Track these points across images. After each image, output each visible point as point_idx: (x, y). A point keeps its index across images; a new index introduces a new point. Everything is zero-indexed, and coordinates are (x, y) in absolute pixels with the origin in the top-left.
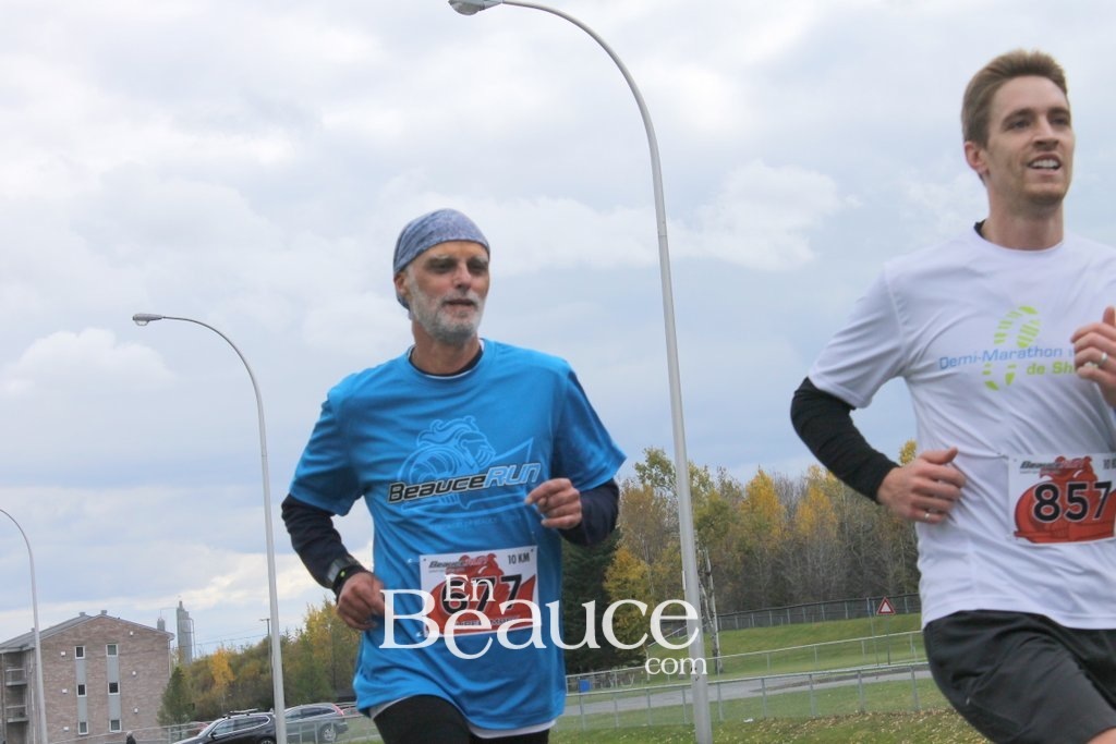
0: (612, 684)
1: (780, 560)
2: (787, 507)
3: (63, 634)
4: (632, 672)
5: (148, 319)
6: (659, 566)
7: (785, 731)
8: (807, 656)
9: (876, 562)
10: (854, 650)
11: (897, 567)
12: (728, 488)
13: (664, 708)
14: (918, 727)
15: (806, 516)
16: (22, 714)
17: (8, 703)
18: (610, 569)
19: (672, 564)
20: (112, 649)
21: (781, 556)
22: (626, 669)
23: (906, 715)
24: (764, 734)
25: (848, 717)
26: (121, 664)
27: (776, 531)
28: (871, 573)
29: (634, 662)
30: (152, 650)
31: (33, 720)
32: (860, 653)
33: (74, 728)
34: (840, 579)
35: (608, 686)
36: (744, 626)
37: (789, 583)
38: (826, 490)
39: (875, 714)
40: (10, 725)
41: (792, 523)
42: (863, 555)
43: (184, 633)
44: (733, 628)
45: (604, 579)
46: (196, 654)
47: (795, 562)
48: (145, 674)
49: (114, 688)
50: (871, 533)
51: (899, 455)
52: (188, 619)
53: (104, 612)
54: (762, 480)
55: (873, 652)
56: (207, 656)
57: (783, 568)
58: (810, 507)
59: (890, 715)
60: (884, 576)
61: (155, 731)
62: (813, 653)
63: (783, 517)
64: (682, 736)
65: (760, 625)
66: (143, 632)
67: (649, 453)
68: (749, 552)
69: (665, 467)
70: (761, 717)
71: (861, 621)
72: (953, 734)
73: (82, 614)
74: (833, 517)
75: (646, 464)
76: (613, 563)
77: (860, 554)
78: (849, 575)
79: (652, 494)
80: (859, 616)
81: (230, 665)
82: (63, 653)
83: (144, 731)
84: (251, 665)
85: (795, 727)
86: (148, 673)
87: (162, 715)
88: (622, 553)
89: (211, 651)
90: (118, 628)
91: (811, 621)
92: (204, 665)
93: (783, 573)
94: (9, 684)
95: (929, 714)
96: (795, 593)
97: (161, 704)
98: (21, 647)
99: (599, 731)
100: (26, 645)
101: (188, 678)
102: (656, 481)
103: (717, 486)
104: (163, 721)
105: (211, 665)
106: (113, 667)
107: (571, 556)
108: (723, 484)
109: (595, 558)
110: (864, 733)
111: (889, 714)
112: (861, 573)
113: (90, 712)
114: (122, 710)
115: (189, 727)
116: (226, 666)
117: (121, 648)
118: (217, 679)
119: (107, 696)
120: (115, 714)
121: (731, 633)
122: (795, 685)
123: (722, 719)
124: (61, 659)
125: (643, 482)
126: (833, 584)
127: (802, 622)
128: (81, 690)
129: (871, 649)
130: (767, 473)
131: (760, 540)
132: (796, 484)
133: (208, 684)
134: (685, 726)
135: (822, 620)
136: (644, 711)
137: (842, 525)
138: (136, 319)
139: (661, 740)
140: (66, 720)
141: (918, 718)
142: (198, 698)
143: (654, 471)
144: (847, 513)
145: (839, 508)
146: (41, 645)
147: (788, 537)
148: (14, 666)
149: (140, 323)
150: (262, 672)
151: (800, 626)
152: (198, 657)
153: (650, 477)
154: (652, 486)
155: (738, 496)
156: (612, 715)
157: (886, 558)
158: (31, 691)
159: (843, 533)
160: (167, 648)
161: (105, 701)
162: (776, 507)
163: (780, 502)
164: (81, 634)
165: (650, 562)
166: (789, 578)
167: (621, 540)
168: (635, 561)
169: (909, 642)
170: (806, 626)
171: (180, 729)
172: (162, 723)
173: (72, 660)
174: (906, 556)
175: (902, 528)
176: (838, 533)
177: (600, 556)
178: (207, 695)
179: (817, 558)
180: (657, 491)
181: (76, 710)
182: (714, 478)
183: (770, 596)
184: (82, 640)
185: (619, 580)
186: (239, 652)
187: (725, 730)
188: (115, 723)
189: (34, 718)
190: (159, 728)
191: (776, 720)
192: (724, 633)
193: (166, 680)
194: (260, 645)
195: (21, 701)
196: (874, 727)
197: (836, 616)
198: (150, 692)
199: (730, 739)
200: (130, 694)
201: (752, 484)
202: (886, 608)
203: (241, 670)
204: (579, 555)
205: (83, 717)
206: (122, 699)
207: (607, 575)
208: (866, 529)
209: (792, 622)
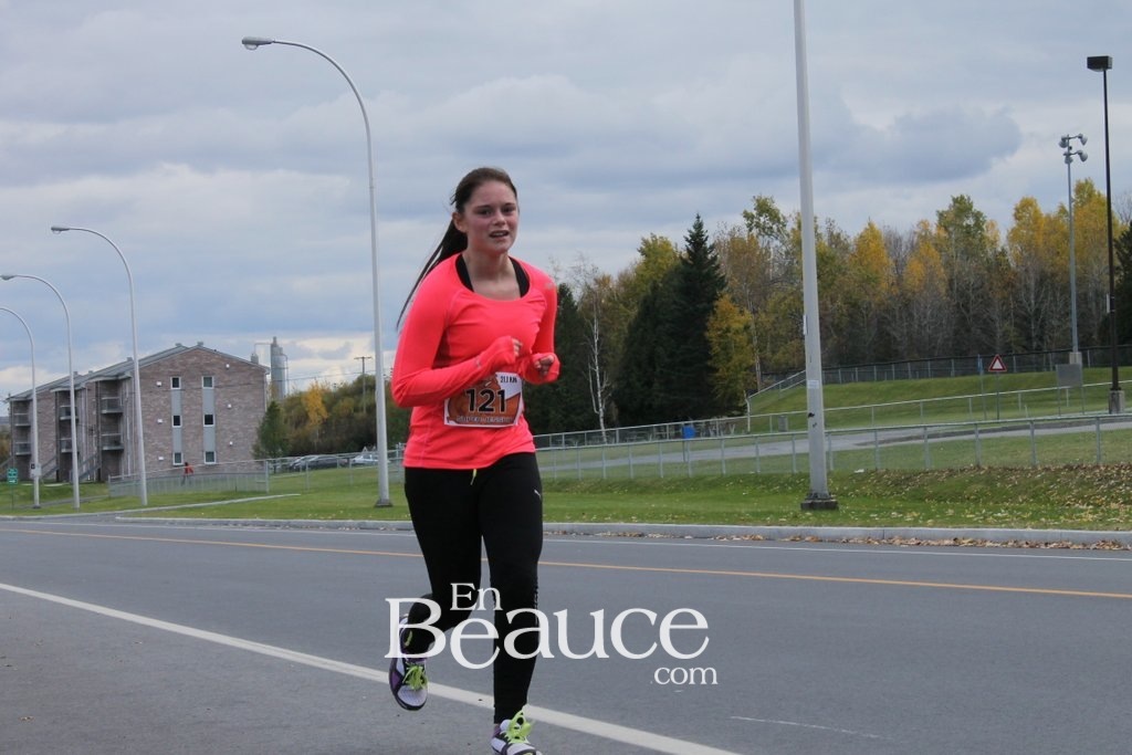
0: (712, 433)
1: (887, 316)
2: (896, 261)
3: (159, 365)
4: (732, 423)
5: (258, 43)
6: (763, 315)
7: (897, 483)
8: (912, 412)
9: (985, 320)
10: (962, 407)
11: (1006, 324)
12: (836, 239)
13: (769, 457)
14: (1036, 483)
15: (915, 271)
16: (116, 441)
17: (103, 431)
18: (711, 318)
19: (776, 315)
20: (208, 382)
21: (887, 311)
22: (725, 418)
23: (1022, 470)
24: (875, 485)
25: (962, 471)
26: (216, 397)
27: (884, 285)
28: (979, 331)
29: (735, 412)
30: (249, 384)
31: (129, 449)
32: (968, 411)
33: (169, 459)
34: (946, 336)
35: (708, 435)
36: (847, 380)
37: (895, 338)
38: (936, 245)
39: (990, 468)
40: (104, 452)
41: (900, 278)
42: (972, 313)
43: (277, 369)
44: (835, 382)
45: (706, 329)
46: (289, 389)
47: (901, 318)
48: (240, 407)
49: (209, 420)
50: (980, 291)
51: (1014, 212)
52: (282, 354)
53: (200, 344)
54: (871, 234)
55: (981, 410)
56: (301, 393)
57: (889, 323)
58: (920, 262)
59: (1008, 470)
60: (992, 335)
61: (249, 465)
62: (919, 409)
63: (891, 273)
64: (790, 484)
65: (863, 380)
66: (239, 366)
67: (758, 201)
68: (854, 305)
69: (774, 216)
70: (873, 468)
71: (968, 378)
72: (1071, 490)
73: (179, 345)
74: (942, 273)
75: (754, 213)
76: (714, 313)
77: (968, 311)
78: (956, 332)
79: (757, 243)
80: (964, 375)
81: (323, 402)
82: (159, 383)
83: (239, 464)
84: (347, 403)
85: (907, 479)
86: (243, 406)
87: (256, 449)
88: (724, 303)
89: (305, 386)
90: (213, 360)
91: (915, 377)
92: (297, 401)
93: (888, 328)
94: (105, 411)
95: (1048, 469)
96: (899, 348)
97: (256, 437)
98: (117, 376)
99: (705, 477)
100: (122, 374)
101: (283, 414)
102: (764, 229)
103: (825, 239)
104: (258, 454)
105: (304, 402)
106: (208, 399)
107: (675, 303)
108: (831, 234)
109: (700, 306)
110: (980, 486)
111: (1005, 469)
112: (968, 331)
113: (184, 442)
114: (217, 443)
115: (283, 461)
116: (320, 402)
117: (218, 380)
118: (312, 416)
119: (203, 428)
120: (209, 447)
121: (835, 387)
122: (901, 440)
123: (832, 469)
124: (158, 389)
125: (750, 230)
126: (939, 341)
127: (907, 378)
128: (177, 421)
129: (979, 407)
130: (877, 226)
131: (867, 293)
132: (905, 239)
133: (302, 419)
134: (793, 475)
135: (928, 377)
136: (754, 459)
137: (951, 282)
138: (246, 42)
139: (768, 488)
140: (162, 450)
141: (1036, 473)
142: (291, 433)
143: (762, 219)
144: (956, 270)
145: (948, 265)
146: (140, 374)
147: (896, 291)
148: (109, 395)
149: (250, 46)
150: (356, 410)
151: (905, 382)
152: (291, 393)
153: (758, 225)
154: (760, 234)
155: (846, 248)
156: (719, 463)
157: (995, 317)
158: (127, 419)
159: (952, 289)
160: (263, 382)
161: (200, 432)
162: (885, 260)
163: (889, 256)
164: (177, 364)
165: (754, 312)
166: (894, 333)
167: (726, 289)
168: (737, 309)
169: (1016, 402)
170: (912, 382)
171: (275, 462)
172: (257, 457)
173: (168, 391)
174: (1016, 316)
175: (1013, 286)
176: (947, 291)
177: (705, 304)
178: (300, 430)
179: (925, 314)
180: (762, 241)
181: (171, 440)
182: (823, 230)
183: (875, 351)
184: (178, 370)
185: (719, 329)
186: (332, 389)
187: (835, 480)
188: (210, 456)
189: (129, 447)
190: (253, 461)
191: (887, 472)
192: (828, 387)
193: (261, 414)
194: (354, 383)
195: (117, 430)
196: (990, 481)
197: (941, 373)
198: (245, 423)
199: (841, 489)
200: (224, 427)
201: (861, 237)
202: (997, 365)
203: (335, 408)
204: (683, 302)
205: (177, 448)
206: (216, 432)
207: (708, 324)
208: (976, 286)
209: (897, 378)
